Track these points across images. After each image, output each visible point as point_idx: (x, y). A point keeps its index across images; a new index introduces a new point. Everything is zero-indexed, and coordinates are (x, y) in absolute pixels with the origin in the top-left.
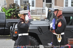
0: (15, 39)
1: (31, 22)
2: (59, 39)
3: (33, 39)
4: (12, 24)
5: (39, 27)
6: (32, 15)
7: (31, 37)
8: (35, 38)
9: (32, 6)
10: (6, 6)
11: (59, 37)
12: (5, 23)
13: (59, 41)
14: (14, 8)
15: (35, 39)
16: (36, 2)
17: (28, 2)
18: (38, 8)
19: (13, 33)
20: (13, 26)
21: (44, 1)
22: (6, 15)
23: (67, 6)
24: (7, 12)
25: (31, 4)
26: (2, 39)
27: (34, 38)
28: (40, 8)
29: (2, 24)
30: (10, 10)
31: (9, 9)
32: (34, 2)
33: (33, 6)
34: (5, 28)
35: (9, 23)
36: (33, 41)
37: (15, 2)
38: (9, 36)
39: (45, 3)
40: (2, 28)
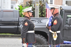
1: (41, 21)
2: (55, 37)
7: (40, 36)
8: (45, 37)
14: (31, 5)
31: (25, 7)
36: (42, 40)
40: (15, 27)
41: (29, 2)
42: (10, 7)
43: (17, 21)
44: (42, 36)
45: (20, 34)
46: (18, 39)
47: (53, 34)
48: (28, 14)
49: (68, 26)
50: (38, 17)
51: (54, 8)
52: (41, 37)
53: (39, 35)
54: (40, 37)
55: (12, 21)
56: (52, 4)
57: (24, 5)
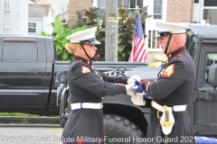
7: (123, 120)
11: (167, 120)
14: (92, 23)
21: (196, 1)
27: (130, 124)
33: (158, 17)
37: (95, 5)
40: (42, 91)
41: (87, 13)
42: (27, 28)
43: (48, 74)
44: (127, 122)
45: (58, 113)
46: (51, 130)
47: (161, 114)
48: (82, 51)
49: (212, 88)
50: (116, 61)
51: (169, 33)
52: (125, 125)
53: (118, 118)
54: (120, 125)
55: (32, 74)
56: (160, 17)
57: (70, 21)
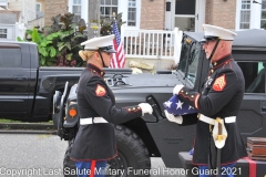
0: (68, 134)
1: (124, 80)
2: (220, 137)
3: (130, 138)
4: (59, 84)
5: (151, 95)
6: (127, 56)
7: (124, 129)
8: (137, 134)
9: (130, 24)
10: (42, 23)
12: (38, 80)
13: (220, 144)
14: (68, 29)
15: (135, 136)
16: (142, 10)
17: (115, 10)
18: (149, 32)
19: (64, 115)
20: (62, 91)
21: (168, 9)
22: (40, 54)
23: (247, 26)
24: (44, 44)
25: (125, 18)
26: (26, 136)
27: (132, 134)
28: (154, 32)
29: (26, 83)
30: (55, 35)
31: (49, 33)
32: (134, 9)
33: (132, 24)
34: (38, 97)
35: (51, 79)
36: (131, 144)
37: (70, 11)
38: (51, 123)
39: (171, 15)
40: (26, 97)
51: (216, 38)
57: (45, 27)
